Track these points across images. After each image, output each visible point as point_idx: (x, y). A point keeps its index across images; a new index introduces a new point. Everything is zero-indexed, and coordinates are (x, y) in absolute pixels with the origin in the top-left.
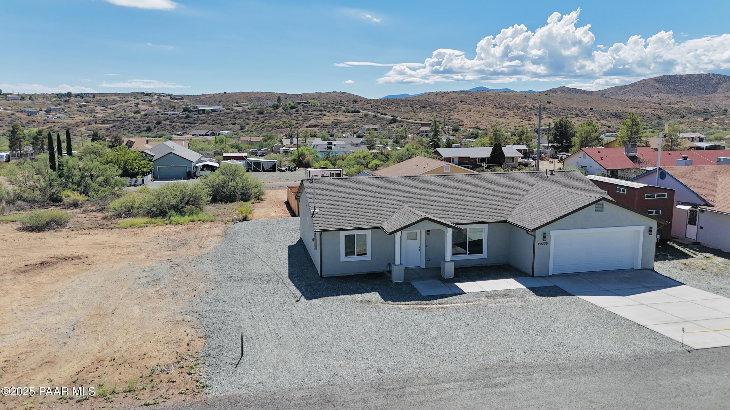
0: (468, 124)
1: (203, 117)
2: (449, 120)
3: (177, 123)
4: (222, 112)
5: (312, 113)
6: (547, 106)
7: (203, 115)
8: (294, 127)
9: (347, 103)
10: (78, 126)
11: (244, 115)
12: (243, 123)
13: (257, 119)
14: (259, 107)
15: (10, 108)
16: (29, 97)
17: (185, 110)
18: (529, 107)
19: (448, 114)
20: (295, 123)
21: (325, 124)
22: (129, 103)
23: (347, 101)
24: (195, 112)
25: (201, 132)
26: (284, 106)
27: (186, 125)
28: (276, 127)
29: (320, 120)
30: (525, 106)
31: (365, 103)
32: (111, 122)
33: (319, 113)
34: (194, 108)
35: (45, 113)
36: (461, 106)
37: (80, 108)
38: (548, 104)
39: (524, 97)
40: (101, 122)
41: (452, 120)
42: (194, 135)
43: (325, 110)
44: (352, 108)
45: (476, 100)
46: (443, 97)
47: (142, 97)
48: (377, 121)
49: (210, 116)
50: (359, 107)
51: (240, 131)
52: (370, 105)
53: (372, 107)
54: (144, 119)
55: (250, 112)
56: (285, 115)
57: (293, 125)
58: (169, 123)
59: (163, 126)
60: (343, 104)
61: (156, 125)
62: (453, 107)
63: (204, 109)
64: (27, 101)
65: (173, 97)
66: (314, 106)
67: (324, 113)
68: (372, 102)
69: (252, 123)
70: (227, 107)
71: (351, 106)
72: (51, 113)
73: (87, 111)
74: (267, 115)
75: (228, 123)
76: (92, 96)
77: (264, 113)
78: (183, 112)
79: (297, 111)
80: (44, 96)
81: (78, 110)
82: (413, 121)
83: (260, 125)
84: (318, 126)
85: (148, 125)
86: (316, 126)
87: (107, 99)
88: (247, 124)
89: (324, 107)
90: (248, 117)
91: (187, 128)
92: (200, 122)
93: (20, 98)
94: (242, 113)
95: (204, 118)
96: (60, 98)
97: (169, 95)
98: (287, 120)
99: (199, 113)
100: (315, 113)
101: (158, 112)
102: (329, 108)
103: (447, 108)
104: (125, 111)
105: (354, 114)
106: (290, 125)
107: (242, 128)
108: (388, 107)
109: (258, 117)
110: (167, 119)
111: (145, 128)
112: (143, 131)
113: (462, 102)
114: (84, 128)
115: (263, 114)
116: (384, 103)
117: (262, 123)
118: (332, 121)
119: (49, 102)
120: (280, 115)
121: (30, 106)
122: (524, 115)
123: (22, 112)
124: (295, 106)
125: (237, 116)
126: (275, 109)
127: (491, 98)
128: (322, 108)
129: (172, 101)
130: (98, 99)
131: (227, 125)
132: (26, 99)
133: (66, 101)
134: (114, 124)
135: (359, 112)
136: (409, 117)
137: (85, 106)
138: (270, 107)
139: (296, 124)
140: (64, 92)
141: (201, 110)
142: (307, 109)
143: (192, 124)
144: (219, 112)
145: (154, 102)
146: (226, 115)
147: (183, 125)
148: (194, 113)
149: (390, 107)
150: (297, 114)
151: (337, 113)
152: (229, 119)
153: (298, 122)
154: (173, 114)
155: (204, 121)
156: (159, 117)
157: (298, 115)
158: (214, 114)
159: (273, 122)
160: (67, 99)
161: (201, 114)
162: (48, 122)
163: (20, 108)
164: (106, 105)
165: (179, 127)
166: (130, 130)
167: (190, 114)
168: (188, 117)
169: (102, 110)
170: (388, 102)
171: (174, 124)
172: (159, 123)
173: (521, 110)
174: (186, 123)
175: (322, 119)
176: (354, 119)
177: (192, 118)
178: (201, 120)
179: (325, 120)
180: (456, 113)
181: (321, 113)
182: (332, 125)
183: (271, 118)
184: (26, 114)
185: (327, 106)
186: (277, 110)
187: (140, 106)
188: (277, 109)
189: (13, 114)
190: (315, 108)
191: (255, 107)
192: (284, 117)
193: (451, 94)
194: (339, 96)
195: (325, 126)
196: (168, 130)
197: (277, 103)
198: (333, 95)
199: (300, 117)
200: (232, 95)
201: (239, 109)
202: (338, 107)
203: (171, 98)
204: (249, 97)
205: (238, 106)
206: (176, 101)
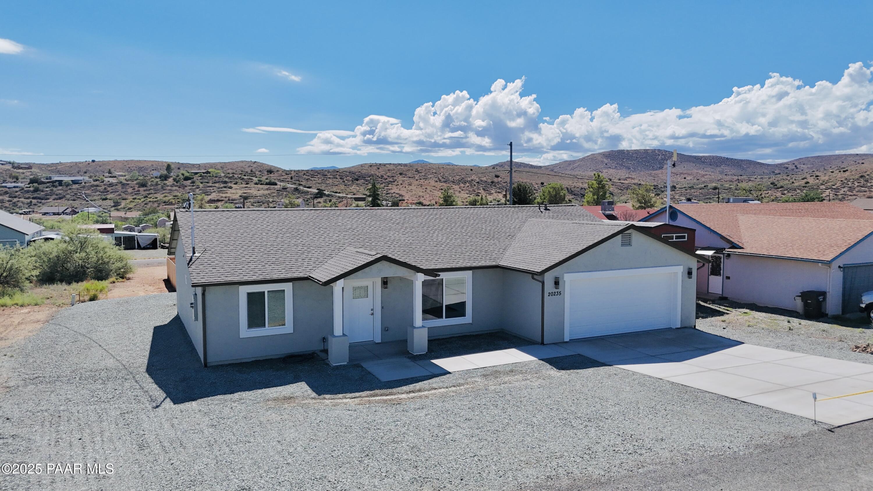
0: (410, 199)
1: (59, 190)
2: (387, 194)
3: (20, 198)
4: (87, 185)
5: (213, 185)
6: (496, 180)
7: (60, 188)
9: (260, 173)
11: (119, 187)
12: (118, 198)
13: (138, 193)
14: (140, 178)
17: (32, 181)
18: (476, 181)
19: (386, 188)
21: (231, 199)
23: (260, 171)
24: (48, 184)
25: (56, 210)
26: (174, 177)
27: (34, 201)
28: (164, 202)
29: (225, 193)
30: (472, 180)
31: (283, 174)
33: (222, 185)
34: (47, 179)
36: (400, 179)
38: (496, 178)
39: (470, 171)
41: (390, 195)
42: (46, 214)
43: (231, 182)
44: (267, 179)
45: (417, 173)
46: (379, 168)
49: (70, 189)
50: (275, 178)
51: (113, 208)
53: (291, 178)
55: (128, 184)
56: (177, 188)
58: (7, 199)
60: (254, 175)
62: (391, 180)
63: (62, 181)
65: (16, 166)
66: (216, 177)
67: (230, 185)
68: (292, 173)
69: (130, 198)
70: (95, 178)
71: (265, 177)
74: (152, 188)
75: (95, 198)
77: (148, 185)
78: (29, 184)
79: (193, 183)
82: (344, 195)
83: (142, 200)
84: (222, 200)
86: (218, 201)
88: (123, 199)
89: (229, 178)
90: (124, 190)
91: (35, 205)
92: (54, 196)
94: (117, 185)
95: (60, 192)
97: (10, 163)
98: (179, 194)
99: (53, 186)
100: (217, 185)
102: (236, 179)
103: (384, 181)
105: (269, 186)
106: (184, 200)
107: (116, 204)
108: (312, 179)
109: (139, 191)
110: (6, 193)
113: (401, 174)
115: (146, 186)
116: (308, 174)
117: (145, 197)
118: (240, 194)
120: (169, 188)
122: (471, 190)
124: (191, 176)
125: (109, 189)
126: (162, 180)
127: (434, 171)
128: (227, 180)
129: (15, 170)
131: (95, 200)
135: (276, 184)
136: (338, 191)
138: (156, 177)
141: (56, 181)
142: (206, 181)
143: (42, 199)
144: (83, 184)
146: (93, 188)
147: (29, 201)
148: (45, 185)
149: (315, 179)
150: (193, 186)
151: (247, 186)
152: (98, 193)
154: (15, 187)
155: (60, 196)
157: (194, 187)
158: (75, 186)
159: (160, 196)
161: (56, 187)
165: (24, 204)
167: (41, 187)
168: (36, 190)
170: (312, 174)
171: (15, 200)
173: (468, 184)
174: (34, 198)
175: (227, 193)
176: (269, 192)
177: (42, 191)
178: (57, 195)
179: (231, 193)
180: (395, 187)
181: (225, 185)
182: (240, 199)
183: (156, 191)
185: (233, 176)
186: (164, 182)
188: (166, 180)
190: (217, 179)
191: (135, 178)
192: (176, 190)
193: (387, 166)
194: (249, 167)
195: (231, 201)
196: (6, 207)
197: (165, 172)
198: (241, 165)
199: (198, 190)
200: (104, 164)
201: (112, 180)
202: (247, 179)
203: (14, 167)
204: (128, 166)
205: (111, 177)
206: (21, 171)
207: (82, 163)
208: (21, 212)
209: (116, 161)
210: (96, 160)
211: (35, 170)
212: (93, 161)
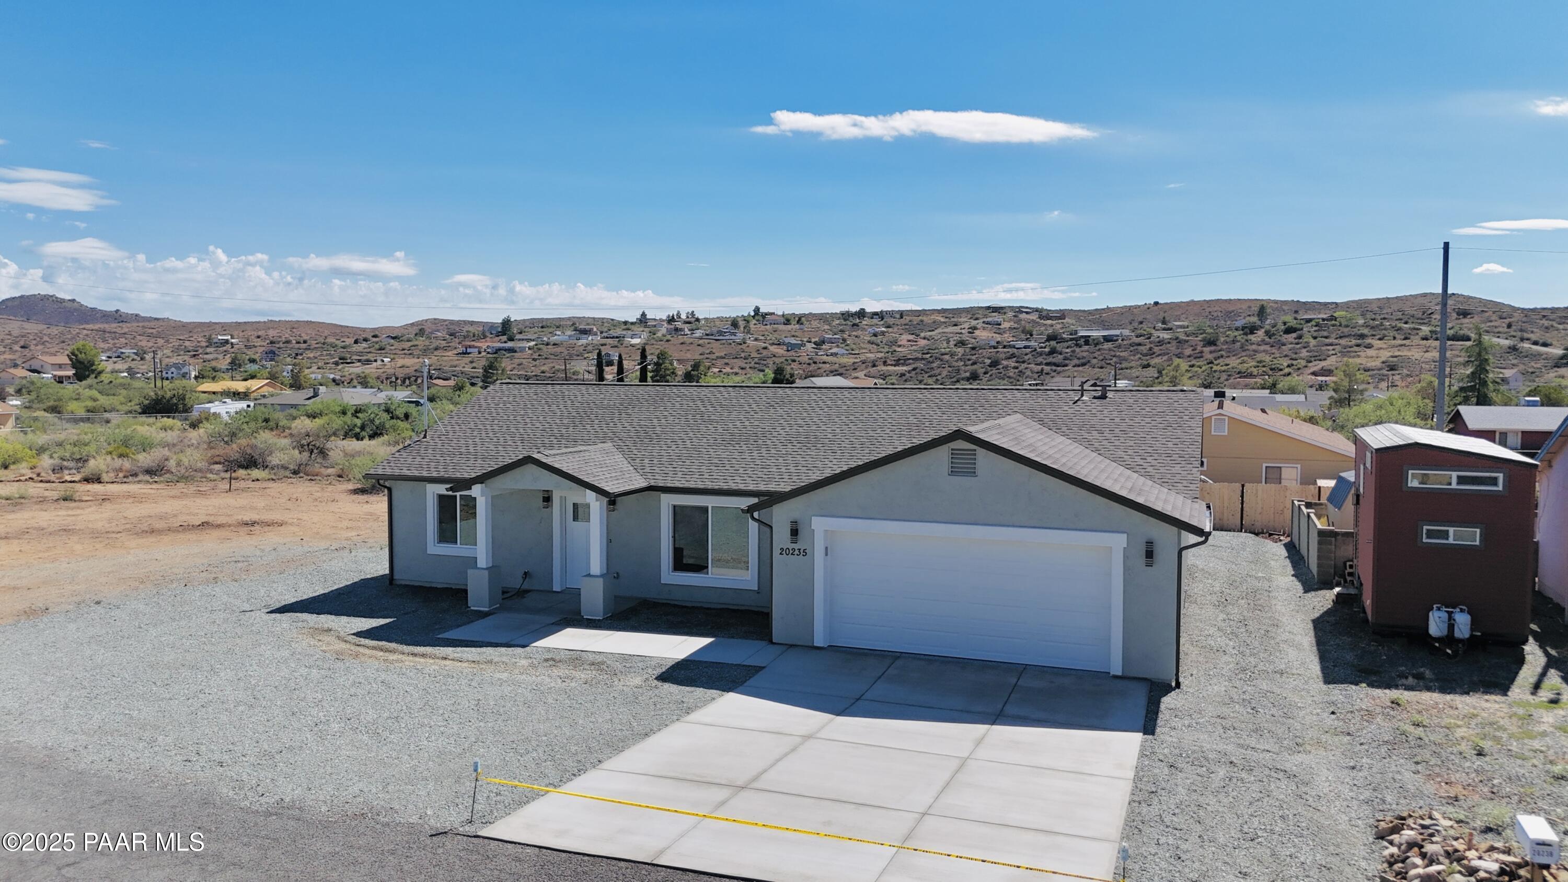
1: (1083, 352)
3: (1029, 364)
4: (1125, 342)
5: (1337, 341)
7: (1086, 347)
8: (1281, 373)
10: (855, 369)
11: (1173, 348)
12: (1166, 364)
13: (1200, 356)
14: (1209, 330)
15: (763, 338)
16: (797, 319)
17: (1050, 338)
20: (1285, 364)
21: (1363, 367)
22: (959, 327)
24: (1070, 343)
26: (1267, 327)
27: (1047, 368)
28: (1239, 373)
29: (1354, 357)
31: (1494, 317)
32: (911, 361)
33: (1354, 342)
34: (1071, 334)
35: (814, 346)
37: (874, 338)
40: (893, 363)
43: (1374, 335)
44: (1451, 329)
47: (986, 316)
48: (1515, 362)
49: (1099, 350)
50: (1472, 326)
51: (1157, 381)
52: (1507, 321)
53: (1509, 326)
54: (968, 357)
55: (1187, 341)
56: (1267, 347)
57: (1281, 370)
58: (1013, 364)
59: (1001, 370)
60: (1426, 321)
61: (989, 369)
63: (1089, 336)
64: (794, 327)
65: (1044, 315)
66: (1347, 326)
67: (1369, 341)
69: (1186, 364)
70: (1139, 332)
71: (1450, 325)
72: (824, 347)
73: (884, 342)
74: (1224, 347)
75: (1133, 364)
76: (898, 316)
77: (1218, 343)
78: (1045, 342)
79: (1300, 337)
80: (824, 318)
81: (869, 342)
83: (1204, 368)
85: (975, 367)
87: (922, 321)
89: (1372, 328)
90: (1180, 350)
91: (1047, 374)
92: (1076, 361)
93: (782, 320)
94: (1169, 343)
95: (1085, 354)
96: (845, 320)
97: (1037, 310)
98: (1267, 358)
99: (1077, 345)
100: (1343, 342)
101: (998, 342)
102: (1385, 329)
104: (948, 342)
106: (1271, 369)
107: (1162, 375)
108: (1561, 327)
110: (1013, 356)
111: (968, 374)
112: (963, 379)
114: (864, 372)
115: (1215, 345)
117: (1208, 364)
118: (1384, 359)
119: (826, 327)
120: (1254, 347)
121: (795, 334)
123: (779, 344)
124: (1298, 326)
125: (1156, 349)
126: (1246, 334)
128: (1365, 331)
129: (1042, 321)
130: (907, 321)
131: (1131, 368)
132: (793, 323)
133: (854, 325)
134: (913, 366)
137: (883, 333)
138: (1236, 329)
139: (1289, 366)
140: (854, 308)
141: (1082, 337)
142: (1325, 334)
143: (1058, 366)
144: (1120, 341)
145: (1006, 325)
146: (1132, 348)
147: (1040, 368)
148: (1066, 344)
150: (1297, 344)
151: (1404, 342)
152: (1139, 356)
153: (1294, 362)
154: (1025, 347)
155: (1084, 361)
156: (998, 352)
157: (1298, 346)
158: (1107, 345)
159: (1234, 362)
160: (858, 321)
161: (1080, 347)
162: (815, 363)
163: (778, 337)
164: (917, 332)
165: (1032, 372)
166: (939, 377)
167: (1059, 347)
168: (1053, 352)
169: (909, 341)
171: (1024, 366)
172: (994, 364)
174: (1047, 364)
175: (1359, 356)
177: (1061, 354)
178: (1079, 359)
179: (1367, 357)
181: (1359, 342)
182: (1380, 369)
183: (1231, 353)
184: (785, 348)
185: (1382, 324)
186: (1251, 337)
187: (977, 333)
188: (1252, 333)
189: (765, 348)
190: (1346, 330)
191: (1202, 331)
192: (1264, 351)
196: (1009, 377)
197: (1254, 319)
199: (1304, 350)
200: (1170, 308)
201: (1166, 335)
202: (1410, 328)
203: (1040, 317)
204: (1208, 310)
205: (1164, 329)
206: (1049, 322)
207: (1139, 306)
209: (1193, 301)
210: (1162, 302)
212: (1156, 303)
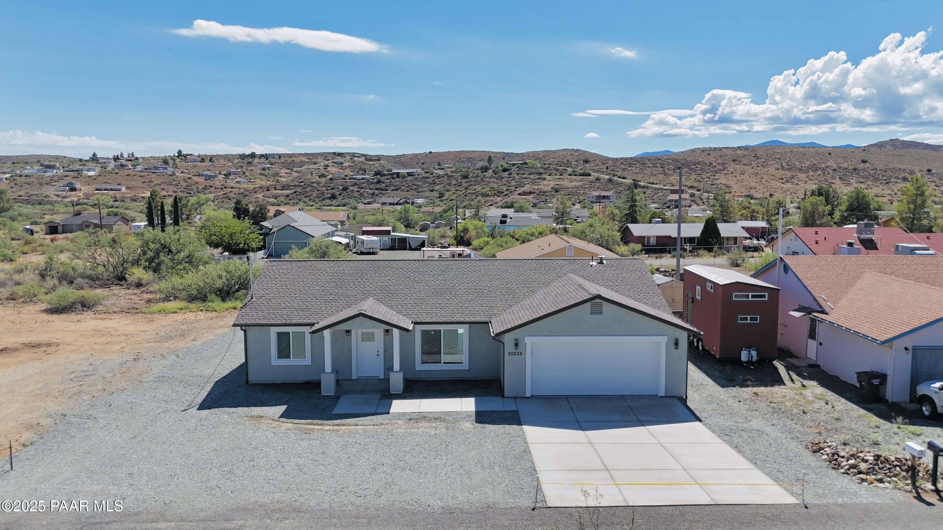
0: (738, 191)
1: (396, 182)
2: (712, 185)
3: (366, 189)
4: (419, 176)
5: (528, 176)
6: (861, 166)
7: (398, 179)
8: (503, 194)
9: (576, 163)
11: (445, 179)
12: (443, 189)
13: (460, 185)
14: (464, 170)
15: (187, 171)
16: (209, 158)
17: (377, 174)
18: (832, 168)
19: (712, 177)
20: (505, 189)
21: (542, 190)
22: (318, 165)
23: (577, 161)
24: (388, 176)
25: (392, 200)
26: (494, 168)
27: (377, 192)
28: (482, 194)
30: (827, 167)
31: (600, 164)
32: (291, 187)
33: (537, 177)
34: (388, 171)
35: (224, 176)
36: (732, 167)
37: (263, 171)
38: (863, 164)
39: (827, 155)
40: (280, 188)
41: (715, 186)
42: (384, 204)
43: (546, 173)
44: (581, 169)
45: (755, 159)
46: (709, 154)
47: (333, 158)
48: (611, 187)
49: (405, 181)
50: (590, 168)
51: (439, 199)
52: (606, 165)
53: (607, 168)
54: (329, 185)
55: (453, 176)
56: (495, 180)
57: (503, 192)
58: (356, 189)
59: (349, 193)
60: (569, 165)
61: (342, 192)
62: (721, 168)
63: (399, 173)
64: (207, 163)
65: (368, 158)
66: (532, 168)
67: (544, 176)
68: (609, 162)
69: (453, 189)
70: (426, 170)
71: (580, 168)
72: (230, 177)
73: (270, 174)
74: (473, 179)
75: (425, 189)
76: (277, 157)
77: (469, 177)
78: (374, 176)
79: (510, 174)
80: (227, 158)
81: (260, 174)
82: (661, 187)
83: (463, 191)
84: (534, 193)
85: (333, 191)
86: (531, 193)
87: (293, 161)
88: (447, 191)
89: (545, 169)
90: (449, 181)
91: (377, 195)
92: (393, 188)
93: (199, 159)
94: (443, 177)
95: (398, 183)
96: (242, 159)
98: (496, 186)
99: (392, 178)
100: (532, 176)
101: (346, 176)
102: (551, 170)
103: (711, 169)
104: (312, 174)
105: (582, 177)
106: (498, 192)
107: (441, 195)
108: (630, 168)
109: (461, 182)
110: (355, 184)
111: (329, 195)
112: (327, 198)
113: (734, 161)
116: (625, 163)
117: (465, 189)
118: (552, 186)
119: (230, 164)
120: (488, 179)
121: (209, 168)
122: (823, 179)
123: (199, 176)
124: (509, 168)
125: (437, 181)
126: (483, 172)
127: (778, 156)
128: (542, 171)
129: (367, 162)
130: (284, 161)
131: (424, 191)
132: (207, 161)
133: (248, 163)
134: (294, 190)
135: (590, 175)
136: (655, 182)
137: (269, 168)
138: (478, 169)
139: (506, 190)
140: (248, 152)
141: (395, 173)
142: (522, 172)
143: (383, 190)
144: (416, 176)
145: (346, 164)
146: (423, 180)
147: (372, 191)
148: (386, 177)
149: (633, 168)
150: (509, 178)
151: (560, 177)
152: (427, 184)
153: (509, 188)
154: (362, 179)
155: (397, 187)
156: (346, 182)
158: (410, 178)
159: (478, 188)
160: (251, 160)
161: (395, 179)
162: (226, 188)
163: (198, 171)
164: (291, 168)
165: (368, 194)
166: (311, 198)
167: (382, 179)
168: (379, 182)
169: (286, 173)
170: (630, 162)
171: (363, 190)
172: (345, 189)
173: (819, 172)
174: (376, 189)
175: (540, 185)
176: (581, 183)
177: (384, 183)
178: (394, 186)
179: (544, 185)
180: (723, 176)
181: (540, 176)
182: (551, 192)
183: (477, 183)
184: (204, 178)
185: (549, 167)
186: (485, 174)
187: (329, 169)
188: (486, 171)
189: (190, 178)
190: (532, 170)
191: (460, 170)
192: (493, 182)
193: (723, 150)
194: (571, 155)
195: (542, 193)
196: (355, 197)
197: (487, 164)
198: (563, 153)
199: (513, 181)
200: (439, 155)
201: (440, 172)
202: (562, 169)
203: (366, 160)
204: (458, 157)
205: (439, 169)
206: (371, 163)
207: (421, 154)
208: (366, 201)
209: (450, 151)
210: (433, 151)
211: (383, 162)
212: (430, 153)
